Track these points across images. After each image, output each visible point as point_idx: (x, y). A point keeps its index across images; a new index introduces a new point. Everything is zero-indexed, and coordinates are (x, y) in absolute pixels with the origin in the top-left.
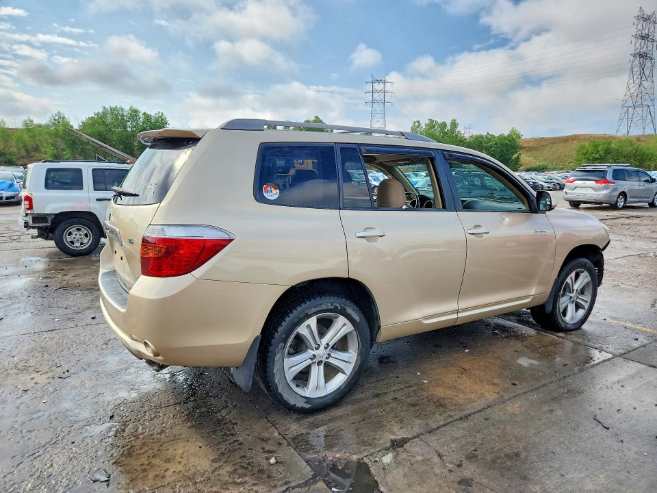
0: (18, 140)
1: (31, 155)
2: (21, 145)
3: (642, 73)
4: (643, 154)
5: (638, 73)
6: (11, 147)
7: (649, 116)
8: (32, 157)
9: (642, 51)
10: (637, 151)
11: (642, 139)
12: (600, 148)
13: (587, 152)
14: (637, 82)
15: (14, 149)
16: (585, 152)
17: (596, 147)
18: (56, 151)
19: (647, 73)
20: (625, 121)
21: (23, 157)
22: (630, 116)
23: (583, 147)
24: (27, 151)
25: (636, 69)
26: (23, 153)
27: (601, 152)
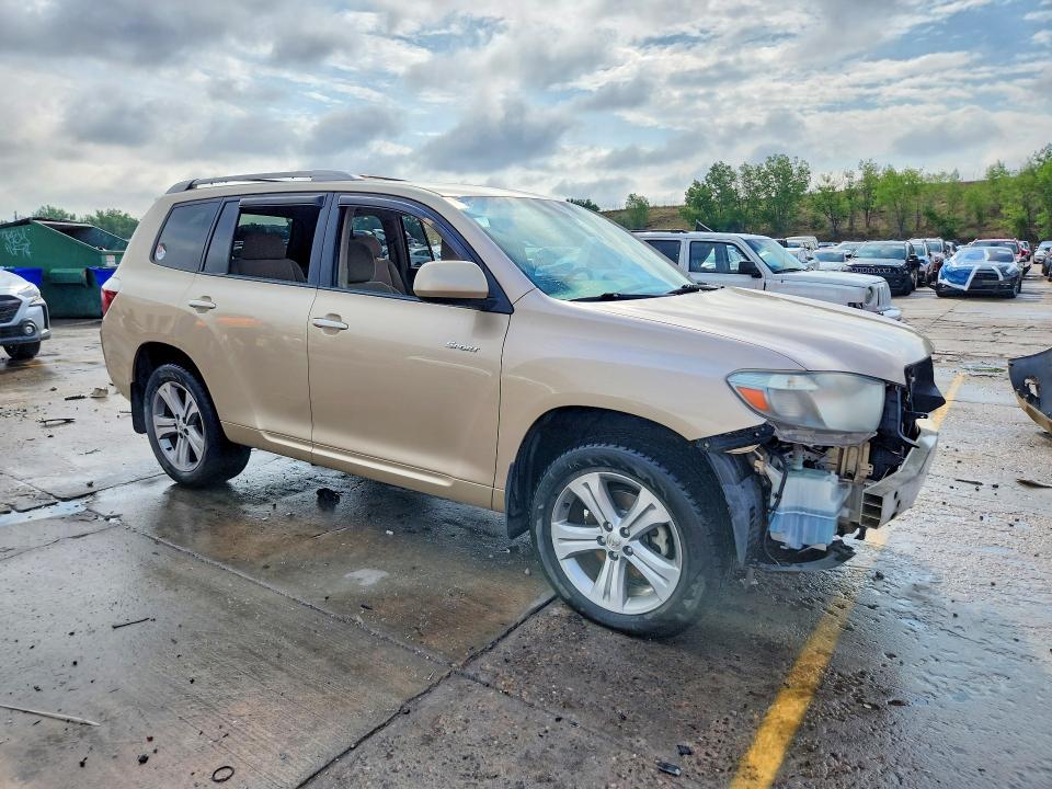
0: (971, 199)
1: (985, 222)
2: (973, 207)
6: (959, 211)
8: (985, 225)
15: (962, 215)
18: (1025, 214)
21: (972, 226)
24: (980, 216)
26: (974, 219)
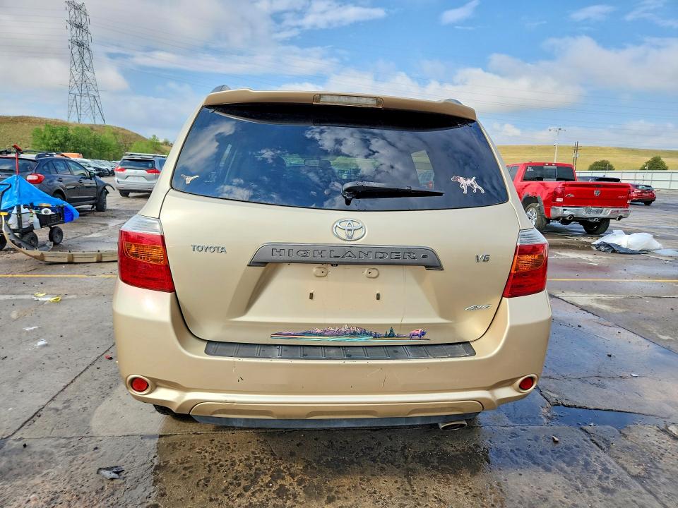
3: (83, 61)
4: (102, 144)
5: (79, 61)
7: (96, 106)
9: (78, 39)
10: (95, 141)
11: (95, 128)
12: (58, 133)
13: (45, 136)
14: (79, 70)
16: (43, 136)
17: (53, 132)
19: (87, 62)
20: (75, 108)
22: (79, 104)
23: (39, 131)
25: (76, 57)
27: (60, 139)
